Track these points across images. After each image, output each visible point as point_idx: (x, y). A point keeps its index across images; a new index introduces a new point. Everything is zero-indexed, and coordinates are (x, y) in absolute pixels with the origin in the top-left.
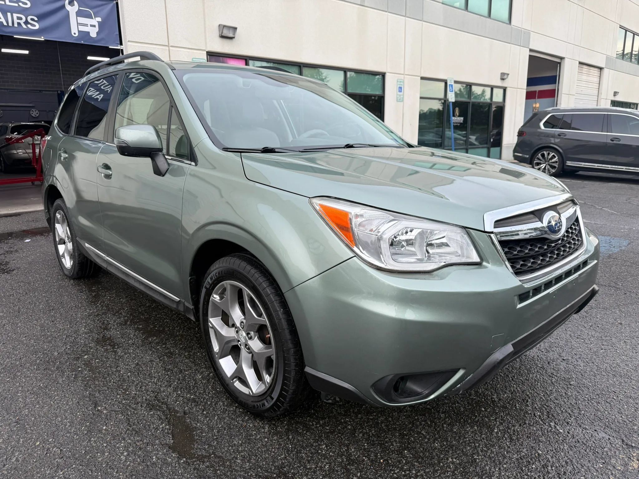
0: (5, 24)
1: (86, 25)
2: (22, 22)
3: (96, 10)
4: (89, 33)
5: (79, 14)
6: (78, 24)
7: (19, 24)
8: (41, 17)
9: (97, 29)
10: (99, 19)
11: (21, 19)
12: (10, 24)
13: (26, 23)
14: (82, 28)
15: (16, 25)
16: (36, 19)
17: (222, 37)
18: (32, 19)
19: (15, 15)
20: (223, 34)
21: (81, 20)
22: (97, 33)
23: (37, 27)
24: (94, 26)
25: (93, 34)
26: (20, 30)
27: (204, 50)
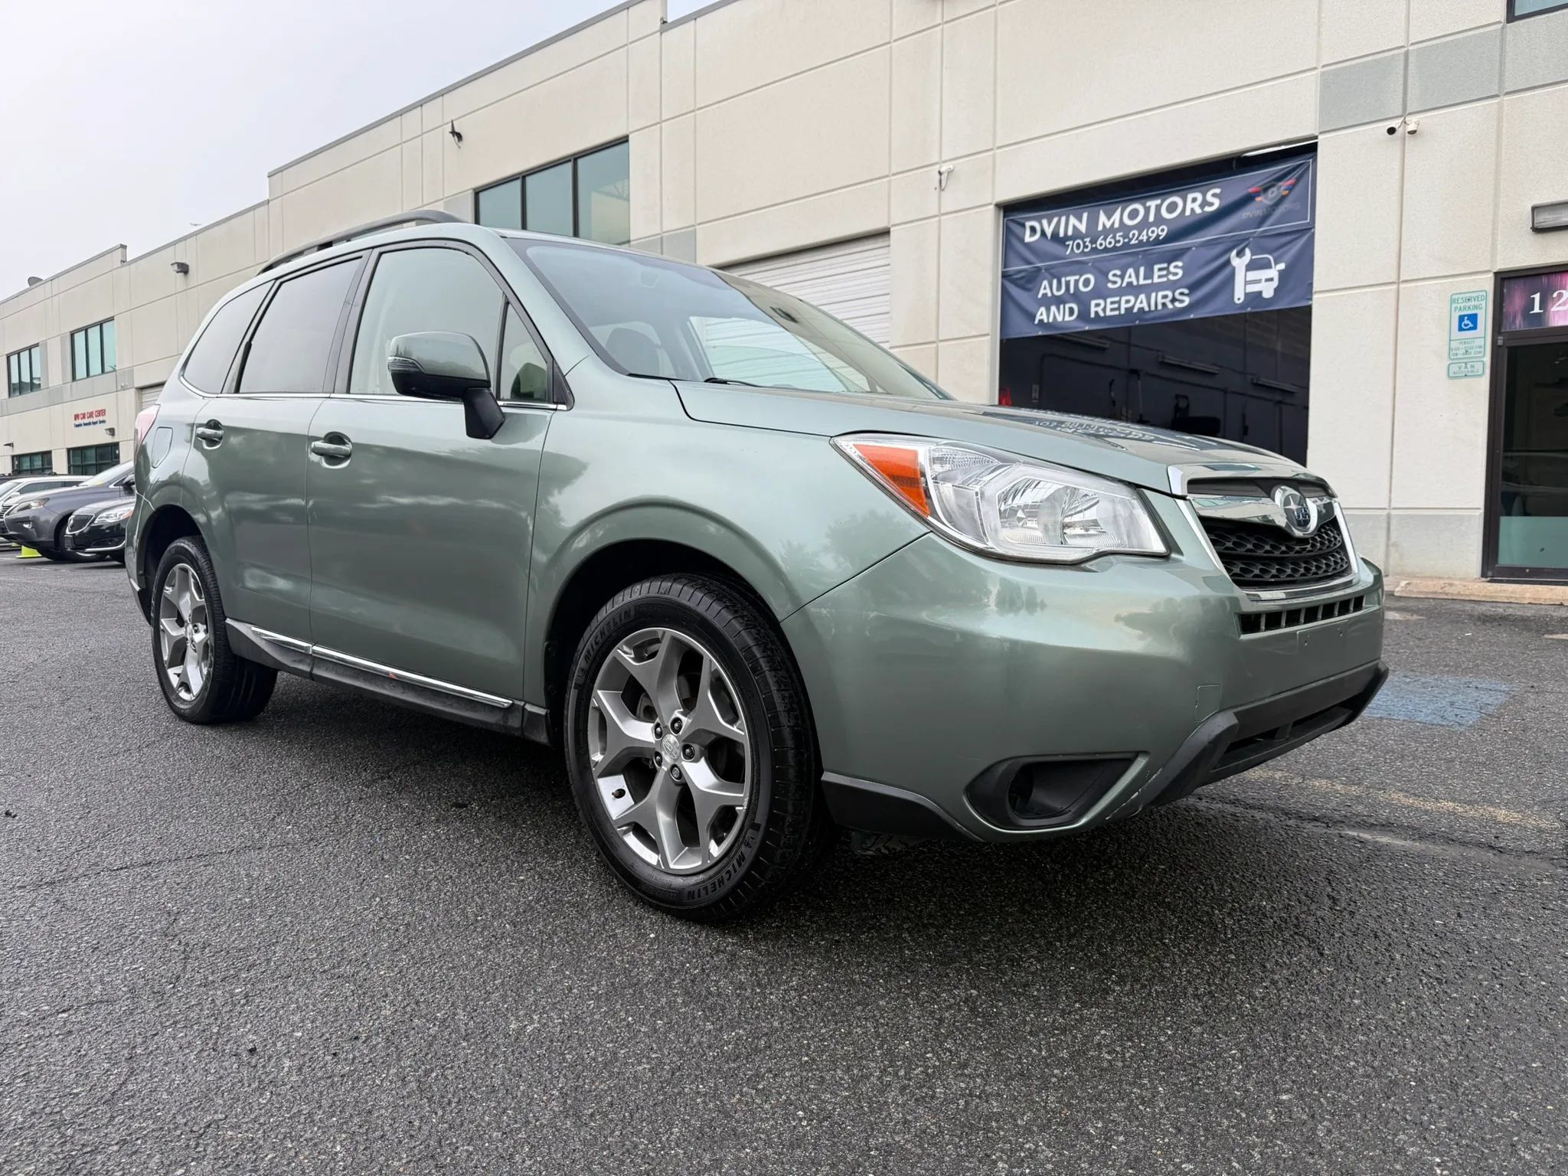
0: (1147, 309)
1: (1258, 281)
2: (1167, 301)
3: (1277, 254)
4: (1260, 293)
5: (1251, 266)
6: (1246, 283)
7: (1164, 305)
8: (1193, 288)
9: (1275, 283)
10: (1282, 266)
11: (1165, 297)
12: (1153, 308)
13: (1174, 300)
14: (1251, 289)
15: (1160, 307)
16: (1186, 291)
17: (1538, 230)
18: (1182, 294)
19: (1160, 294)
20: (1536, 225)
21: (1253, 275)
22: (1276, 290)
23: (1187, 300)
24: (1271, 280)
25: (1268, 292)
26: (1165, 312)
27: (1490, 271)
